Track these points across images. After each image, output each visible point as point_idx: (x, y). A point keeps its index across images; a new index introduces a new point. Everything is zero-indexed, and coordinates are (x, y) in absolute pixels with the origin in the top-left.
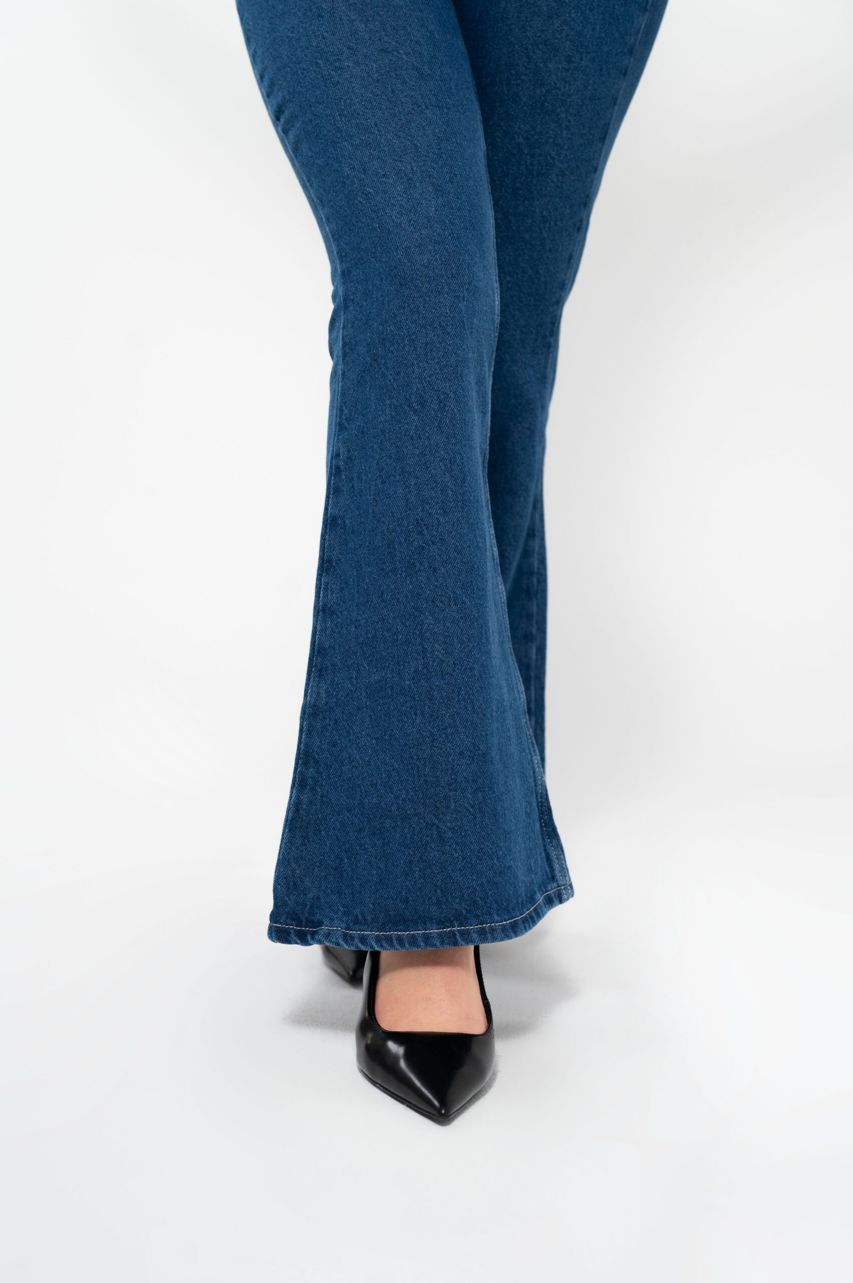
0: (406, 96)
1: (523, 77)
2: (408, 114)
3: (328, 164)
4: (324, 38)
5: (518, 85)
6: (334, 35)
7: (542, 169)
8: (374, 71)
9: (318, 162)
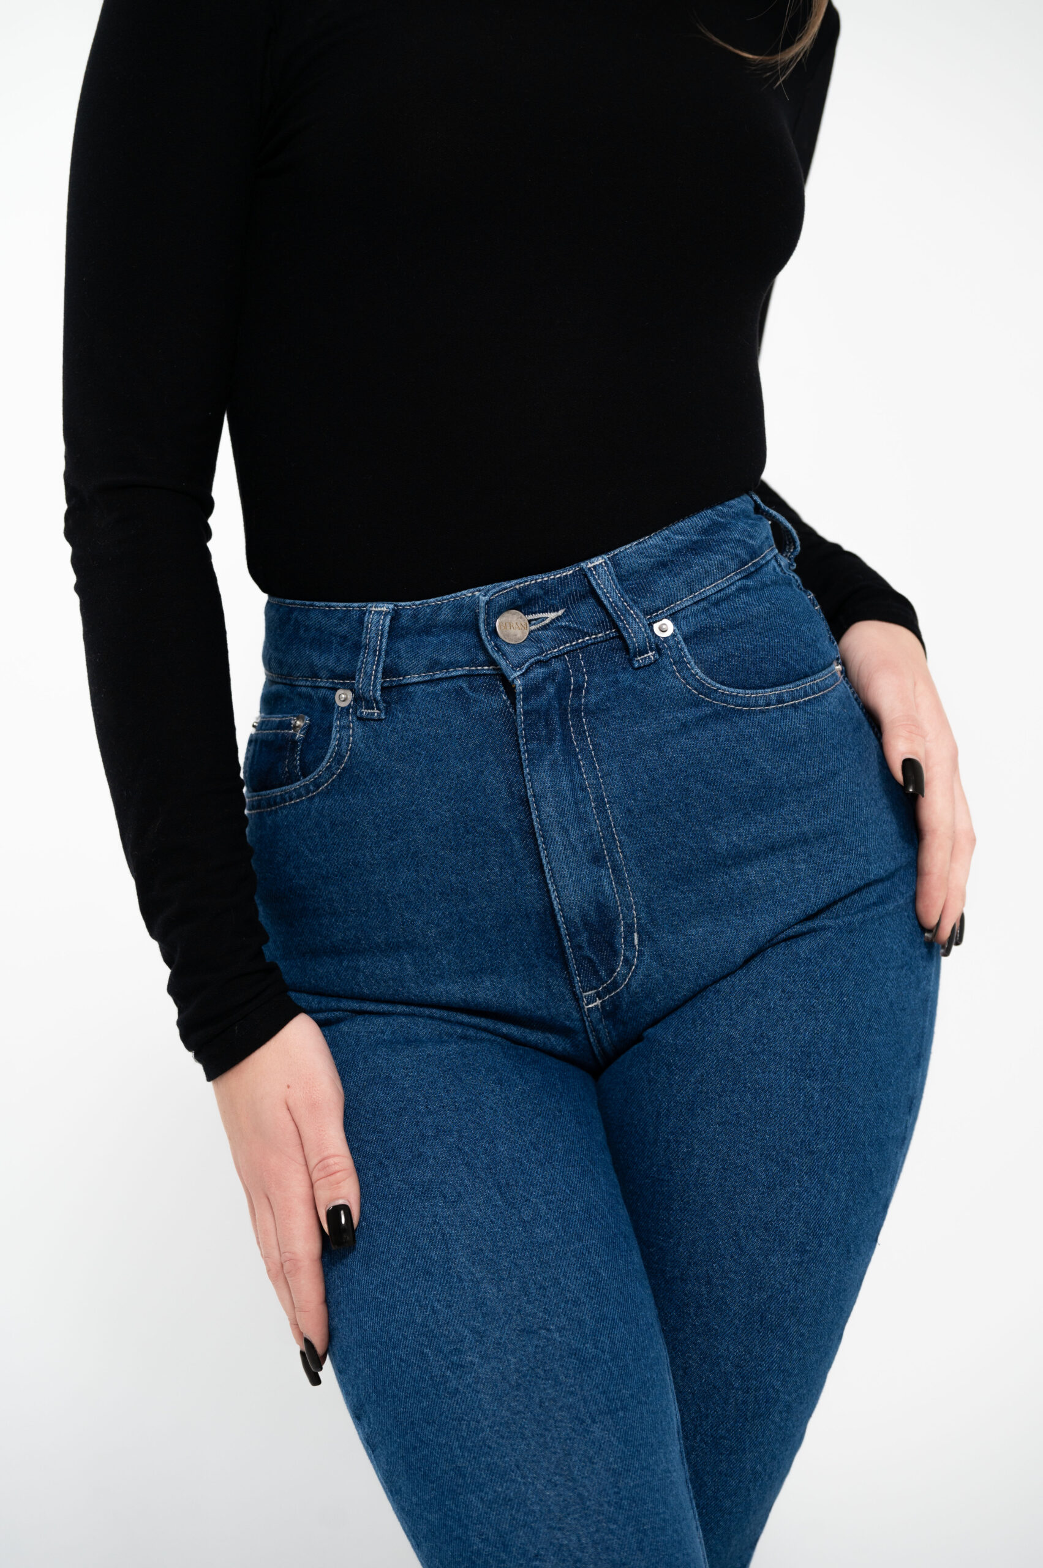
0: (561, 1408)
1: (732, 1276)
2: (565, 1440)
3: (445, 1525)
4: (434, 1311)
5: (724, 1286)
6: (450, 1307)
7: (759, 1408)
8: (511, 1369)
9: (430, 1517)
